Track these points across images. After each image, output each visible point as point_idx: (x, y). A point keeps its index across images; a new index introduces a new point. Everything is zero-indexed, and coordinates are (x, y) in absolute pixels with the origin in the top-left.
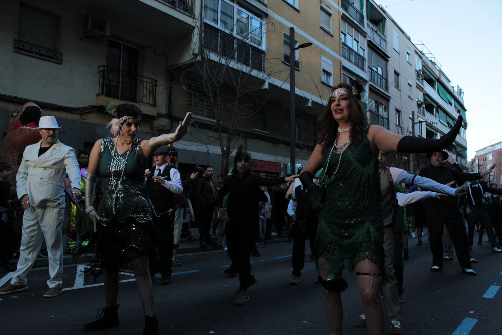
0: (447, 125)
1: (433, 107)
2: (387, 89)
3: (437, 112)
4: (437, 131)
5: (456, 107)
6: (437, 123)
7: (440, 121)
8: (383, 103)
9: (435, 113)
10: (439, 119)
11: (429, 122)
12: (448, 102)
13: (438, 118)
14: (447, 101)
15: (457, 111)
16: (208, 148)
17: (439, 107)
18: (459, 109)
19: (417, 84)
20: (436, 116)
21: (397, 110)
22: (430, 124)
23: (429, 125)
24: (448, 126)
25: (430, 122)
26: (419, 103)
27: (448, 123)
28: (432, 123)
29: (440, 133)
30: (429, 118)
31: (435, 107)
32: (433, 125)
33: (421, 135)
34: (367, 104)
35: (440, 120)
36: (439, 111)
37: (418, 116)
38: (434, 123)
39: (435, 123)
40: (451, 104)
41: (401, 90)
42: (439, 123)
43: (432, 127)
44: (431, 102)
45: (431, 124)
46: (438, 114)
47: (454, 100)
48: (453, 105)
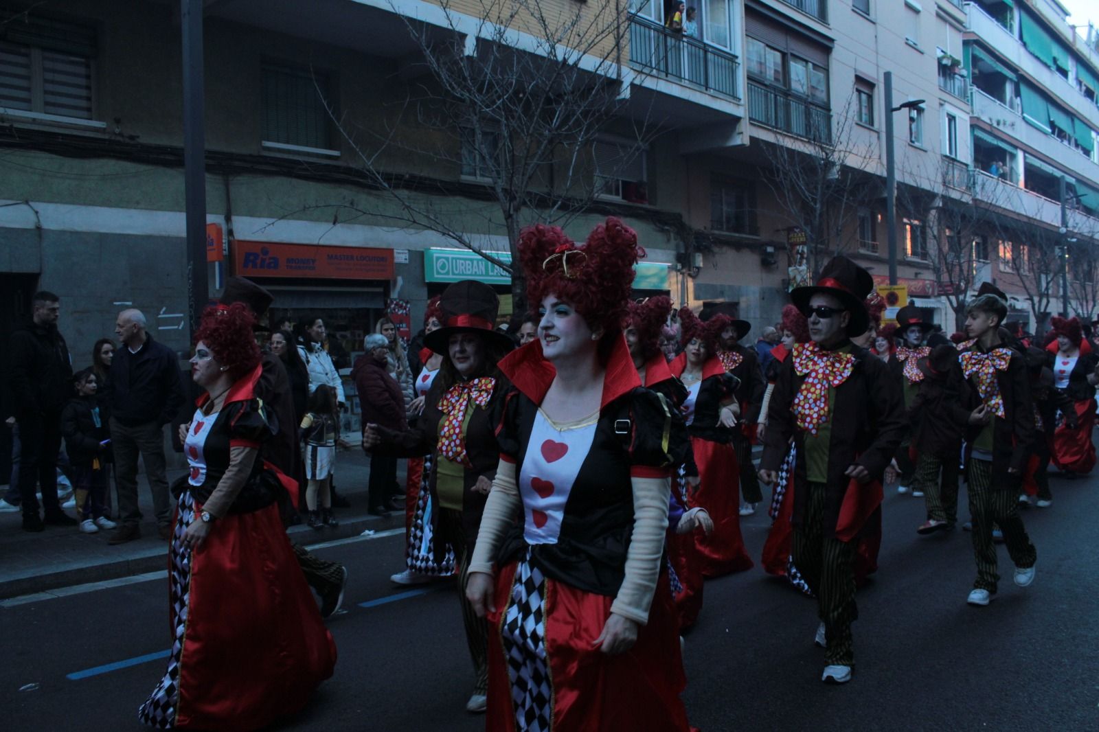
0: (1050, 130)
1: (1003, 79)
2: (823, 16)
3: (1018, 93)
4: (1016, 147)
5: (1080, 83)
6: (1013, 125)
7: (1024, 118)
8: (807, 59)
9: (1011, 98)
10: (1022, 113)
11: (988, 121)
12: (1054, 68)
13: (1020, 109)
14: (1050, 63)
15: (1083, 93)
16: (37, 212)
17: (1023, 80)
18: (1092, 87)
19: (939, 7)
20: (1012, 106)
21: (859, 79)
22: (991, 125)
23: (988, 128)
24: (1053, 133)
25: (991, 119)
26: (945, 62)
27: (1052, 125)
28: (998, 123)
29: (1025, 152)
30: (987, 107)
31: (1011, 80)
32: (1001, 127)
33: (953, 156)
34: (737, 57)
35: (1025, 115)
36: (1024, 89)
37: (940, 99)
38: (1004, 124)
39: (1008, 123)
40: (1064, 73)
41: (878, 21)
42: (1021, 125)
43: (996, 133)
44: (994, 65)
45: (995, 125)
46: (1019, 99)
47: (1074, 63)
48: (1071, 75)
